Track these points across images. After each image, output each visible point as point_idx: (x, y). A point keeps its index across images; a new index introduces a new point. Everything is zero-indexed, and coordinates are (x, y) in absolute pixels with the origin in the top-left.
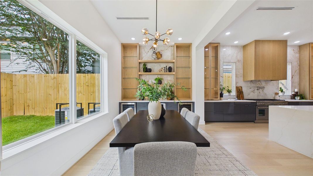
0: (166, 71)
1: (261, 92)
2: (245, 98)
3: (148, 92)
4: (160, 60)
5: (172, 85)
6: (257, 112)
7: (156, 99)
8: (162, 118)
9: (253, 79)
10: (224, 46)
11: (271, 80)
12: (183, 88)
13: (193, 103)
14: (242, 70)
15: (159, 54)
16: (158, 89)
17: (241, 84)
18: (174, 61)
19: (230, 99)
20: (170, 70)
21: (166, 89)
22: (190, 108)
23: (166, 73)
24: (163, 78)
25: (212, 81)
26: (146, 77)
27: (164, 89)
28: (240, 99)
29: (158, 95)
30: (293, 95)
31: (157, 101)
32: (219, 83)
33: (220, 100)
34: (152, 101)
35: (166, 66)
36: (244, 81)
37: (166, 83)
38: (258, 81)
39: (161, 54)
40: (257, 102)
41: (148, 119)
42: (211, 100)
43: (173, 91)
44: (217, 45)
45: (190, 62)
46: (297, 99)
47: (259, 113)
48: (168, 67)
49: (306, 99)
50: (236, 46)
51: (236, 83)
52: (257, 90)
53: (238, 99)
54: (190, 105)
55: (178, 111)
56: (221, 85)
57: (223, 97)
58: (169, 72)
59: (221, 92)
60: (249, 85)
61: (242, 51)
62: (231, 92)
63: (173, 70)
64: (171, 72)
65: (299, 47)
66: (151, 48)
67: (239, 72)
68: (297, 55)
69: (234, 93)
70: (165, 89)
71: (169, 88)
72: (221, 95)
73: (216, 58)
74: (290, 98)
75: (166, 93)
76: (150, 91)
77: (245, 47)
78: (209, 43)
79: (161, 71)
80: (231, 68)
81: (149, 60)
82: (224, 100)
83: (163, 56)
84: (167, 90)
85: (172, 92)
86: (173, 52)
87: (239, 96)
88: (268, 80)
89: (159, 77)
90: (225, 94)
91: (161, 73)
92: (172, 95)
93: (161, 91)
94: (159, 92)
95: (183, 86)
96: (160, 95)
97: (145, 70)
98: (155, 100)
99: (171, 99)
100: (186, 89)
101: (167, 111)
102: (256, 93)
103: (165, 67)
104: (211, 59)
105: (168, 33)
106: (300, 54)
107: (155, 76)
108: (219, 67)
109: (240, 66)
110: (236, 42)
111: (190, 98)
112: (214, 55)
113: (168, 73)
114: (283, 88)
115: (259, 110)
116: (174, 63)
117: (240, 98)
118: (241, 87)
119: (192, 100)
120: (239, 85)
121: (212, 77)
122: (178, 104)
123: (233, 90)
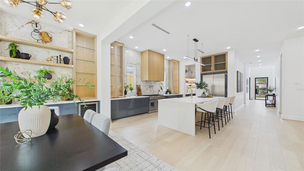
0: (59, 62)
1: (151, 89)
2: (142, 95)
3: (17, 90)
4: (48, 45)
5: (71, 81)
6: (150, 104)
7: (39, 102)
8: (52, 131)
9: (147, 79)
10: (127, 48)
11: (157, 81)
12: (88, 85)
13: (99, 102)
14: (140, 72)
15: (46, 35)
16: (42, 85)
17: (140, 83)
18: (73, 51)
19: (132, 96)
20: (66, 61)
21: (60, 86)
22: (95, 107)
23: (59, 64)
24: (55, 70)
25: (118, 79)
26: (18, 66)
27: (56, 86)
28: (139, 96)
29: (42, 96)
30: (166, 91)
31: (41, 106)
32: (123, 81)
33: (125, 97)
34: (29, 107)
35: (60, 56)
36: (141, 81)
37: (60, 77)
38: (150, 81)
39: (50, 36)
40: (150, 97)
41: (18, 141)
42: (117, 97)
43: (72, 89)
44: (122, 45)
45: (94, 56)
46: (168, 94)
47: (151, 105)
48: (62, 58)
49: (172, 94)
50: (136, 51)
51: (137, 82)
52: (149, 88)
53: (138, 96)
54: (95, 105)
55: (80, 115)
56: (125, 83)
57: (126, 94)
58: (65, 64)
59: (125, 90)
60: (145, 84)
61: (140, 56)
62: (133, 89)
63: (70, 62)
64: (68, 64)
65: (168, 61)
66: (31, 23)
67: (138, 73)
68: (168, 66)
69: (135, 91)
70: (58, 87)
71: (66, 85)
72: (126, 93)
73: (121, 58)
74: (165, 93)
75: (60, 92)
76: (23, 90)
77: (142, 53)
78: (115, 41)
79: (51, 60)
80: (133, 69)
81: (23, 39)
82: (127, 97)
83: (53, 39)
84: (62, 88)
85: (70, 91)
86: (71, 39)
87: (139, 93)
88: (155, 81)
89: (48, 68)
90: (129, 92)
91: (51, 63)
92: (70, 94)
93: (50, 89)
94: (46, 90)
95: (87, 83)
96: (47, 96)
97: (14, 54)
98: (37, 104)
99: (68, 100)
100: (92, 87)
101: (63, 116)
102: (149, 91)
103: (57, 57)
104: (117, 57)
105: (63, 4)
106: (169, 65)
107: (38, 66)
108: (123, 67)
109: (139, 68)
110: (137, 47)
111: (95, 97)
112: (119, 54)
113: (63, 64)
114: (162, 87)
115: (151, 103)
116: (72, 53)
117: (139, 94)
118: (140, 86)
119: (97, 99)
120: (138, 84)
121: (117, 75)
122: (79, 106)
123: (134, 88)
